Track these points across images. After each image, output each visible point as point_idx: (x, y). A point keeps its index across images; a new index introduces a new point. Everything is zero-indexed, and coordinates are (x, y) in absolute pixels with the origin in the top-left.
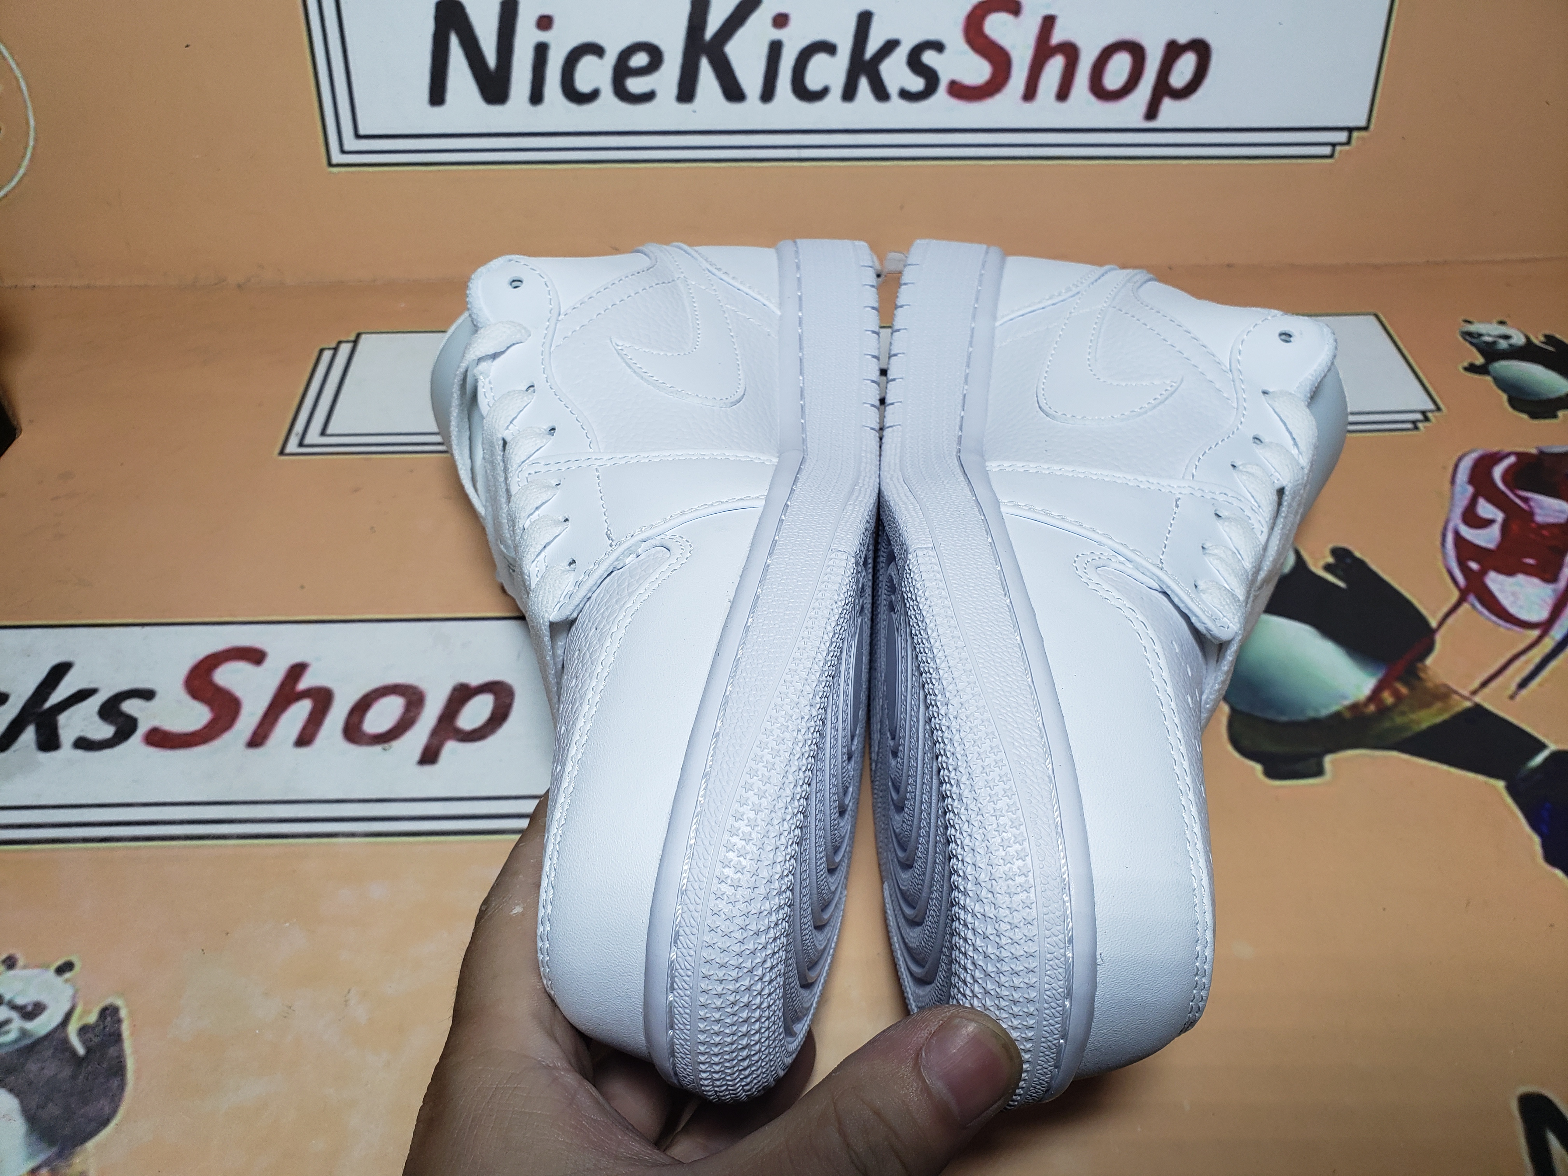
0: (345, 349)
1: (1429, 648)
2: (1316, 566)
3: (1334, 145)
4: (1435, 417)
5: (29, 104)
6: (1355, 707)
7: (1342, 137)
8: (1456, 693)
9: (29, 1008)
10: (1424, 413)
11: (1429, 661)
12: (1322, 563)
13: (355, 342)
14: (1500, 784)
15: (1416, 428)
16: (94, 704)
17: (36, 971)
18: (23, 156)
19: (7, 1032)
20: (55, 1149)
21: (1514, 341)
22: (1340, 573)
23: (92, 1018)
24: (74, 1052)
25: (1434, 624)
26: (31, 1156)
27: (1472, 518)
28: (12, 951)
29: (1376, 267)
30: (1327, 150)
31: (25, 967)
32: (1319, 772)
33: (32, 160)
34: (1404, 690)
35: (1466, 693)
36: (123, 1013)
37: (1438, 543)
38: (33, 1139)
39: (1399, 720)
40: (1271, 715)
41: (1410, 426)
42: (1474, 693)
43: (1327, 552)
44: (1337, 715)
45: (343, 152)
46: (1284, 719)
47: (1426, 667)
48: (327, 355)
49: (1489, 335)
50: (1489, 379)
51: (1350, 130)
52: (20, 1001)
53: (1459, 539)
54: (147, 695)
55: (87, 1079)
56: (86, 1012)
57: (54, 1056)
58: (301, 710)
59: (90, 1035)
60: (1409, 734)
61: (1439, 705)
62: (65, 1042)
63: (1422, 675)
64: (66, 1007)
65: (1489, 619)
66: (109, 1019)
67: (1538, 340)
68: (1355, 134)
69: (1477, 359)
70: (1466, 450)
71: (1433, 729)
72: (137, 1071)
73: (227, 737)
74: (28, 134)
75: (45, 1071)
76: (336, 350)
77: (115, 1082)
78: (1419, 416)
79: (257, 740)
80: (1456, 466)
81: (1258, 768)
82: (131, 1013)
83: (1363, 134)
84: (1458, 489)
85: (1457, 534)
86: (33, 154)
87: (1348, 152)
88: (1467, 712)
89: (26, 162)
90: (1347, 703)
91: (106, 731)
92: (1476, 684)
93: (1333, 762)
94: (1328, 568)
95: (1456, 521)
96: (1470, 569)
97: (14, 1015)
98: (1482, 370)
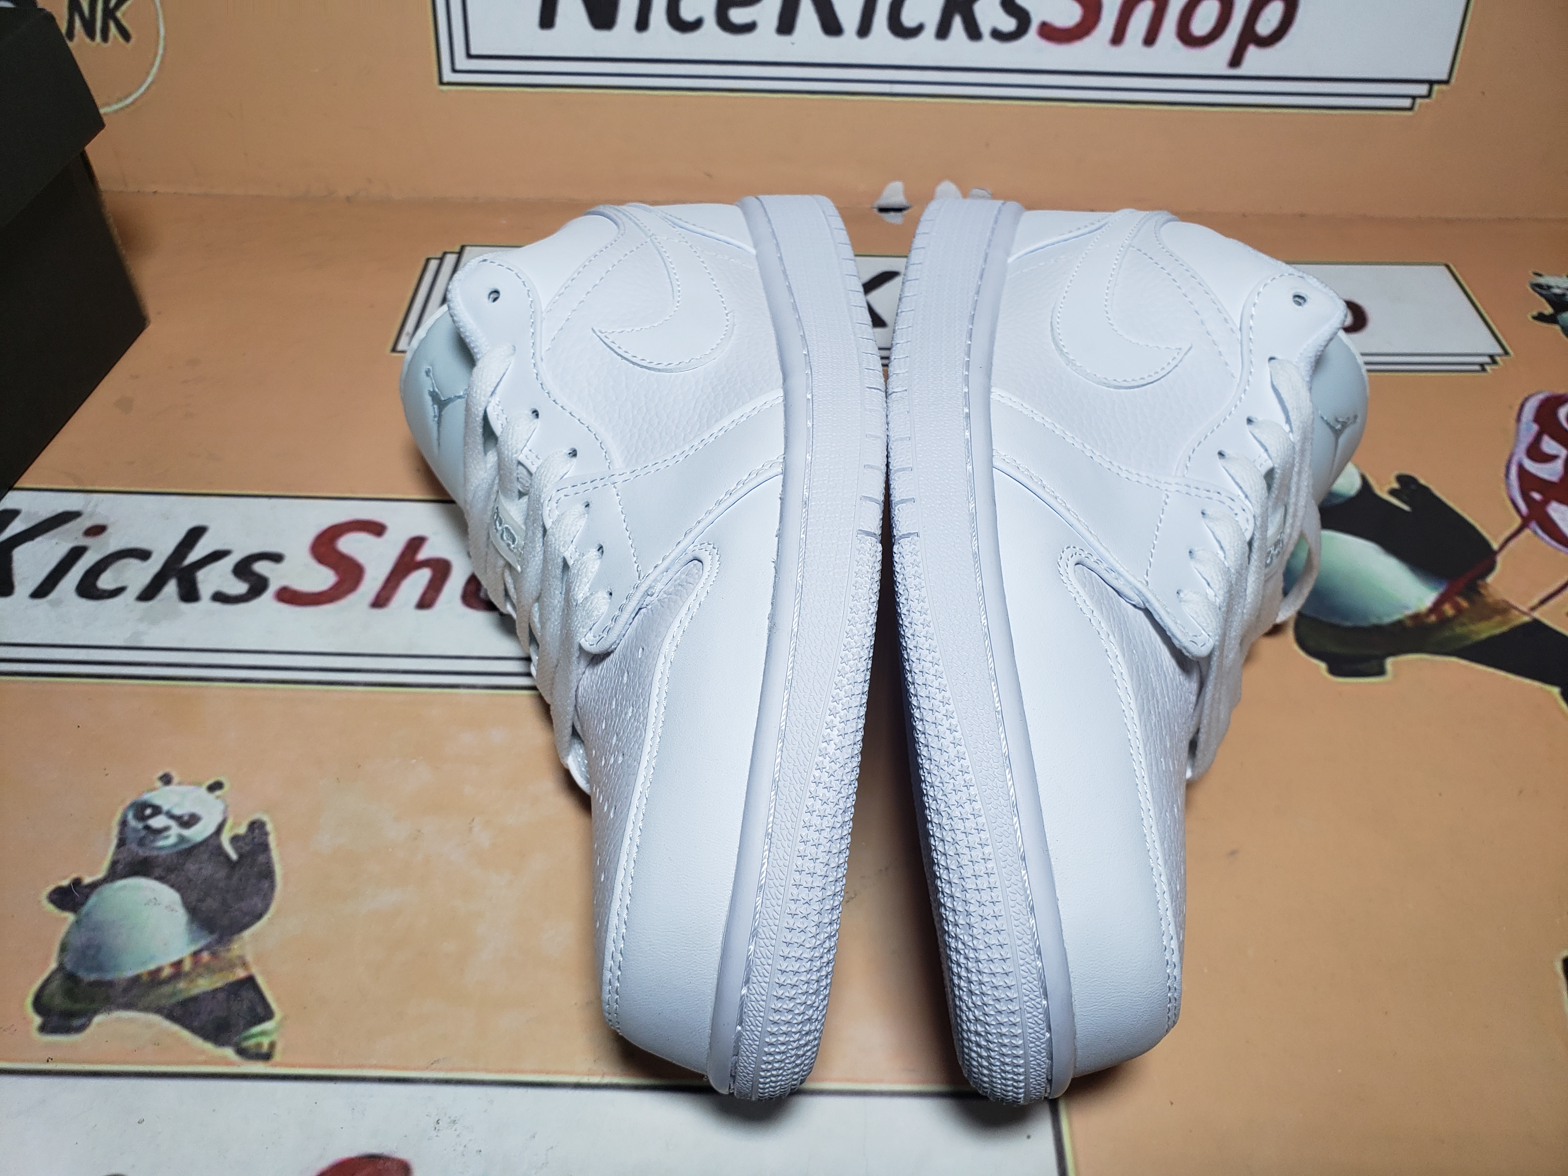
0: (450, 259)
1: (1491, 568)
2: (1381, 490)
3: (1414, 98)
4: (1502, 360)
5: (160, 12)
6: (1416, 617)
7: (1423, 89)
8: (1516, 608)
9: (186, 818)
10: (1491, 356)
11: (1490, 579)
12: (1387, 488)
13: (460, 254)
14: (1556, 691)
15: (1484, 370)
16: (228, 563)
17: (191, 788)
19: (167, 837)
20: (215, 936)
22: (1405, 498)
23: (242, 830)
24: (227, 857)
25: (1495, 546)
26: (193, 940)
27: (1535, 453)
28: (167, 770)
29: (1448, 221)
30: (1407, 103)
31: (180, 784)
32: (1380, 671)
34: (1464, 604)
35: (1525, 609)
36: (269, 827)
37: (1502, 473)
38: (194, 927)
39: (1459, 630)
40: (1336, 620)
41: (1477, 368)
42: (1533, 609)
43: (1393, 478)
44: (1399, 623)
45: (454, 71)
46: (1348, 624)
47: (1486, 586)
48: (433, 264)
49: (1558, 287)
50: (1557, 328)
51: (1431, 83)
52: (177, 812)
53: (1523, 472)
54: (276, 558)
55: (241, 880)
56: (236, 825)
57: (210, 858)
58: (420, 579)
59: (240, 844)
60: (1468, 643)
61: (1498, 618)
62: (220, 847)
63: (1483, 591)
64: (219, 819)
65: (1549, 544)
66: (257, 831)
68: (1436, 88)
69: (1546, 309)
70: (1531, 392)
71: (1492, 639)
72: (285, 876)
73: (352, 598)
74: (158, 44)
75: (203, 871)
76: (442, 260)
77: (266, 884)
78: (1487, 359)
79: (381, 601)
80: (1522, 406)
81: (1323, 666)
82: (276, 828)
83: (1443, 87)
84: (1523, 426)
87: (1427, 105)
88: (1525, 626)
90: (1409, 612)
91: (241, 588)
92: (1535, 601)
93: (1394, 664)
94: (1393, 492)
95: (1521, 454)
96: (1534, 500)
97: (172, 823)
98: (1550, 319)
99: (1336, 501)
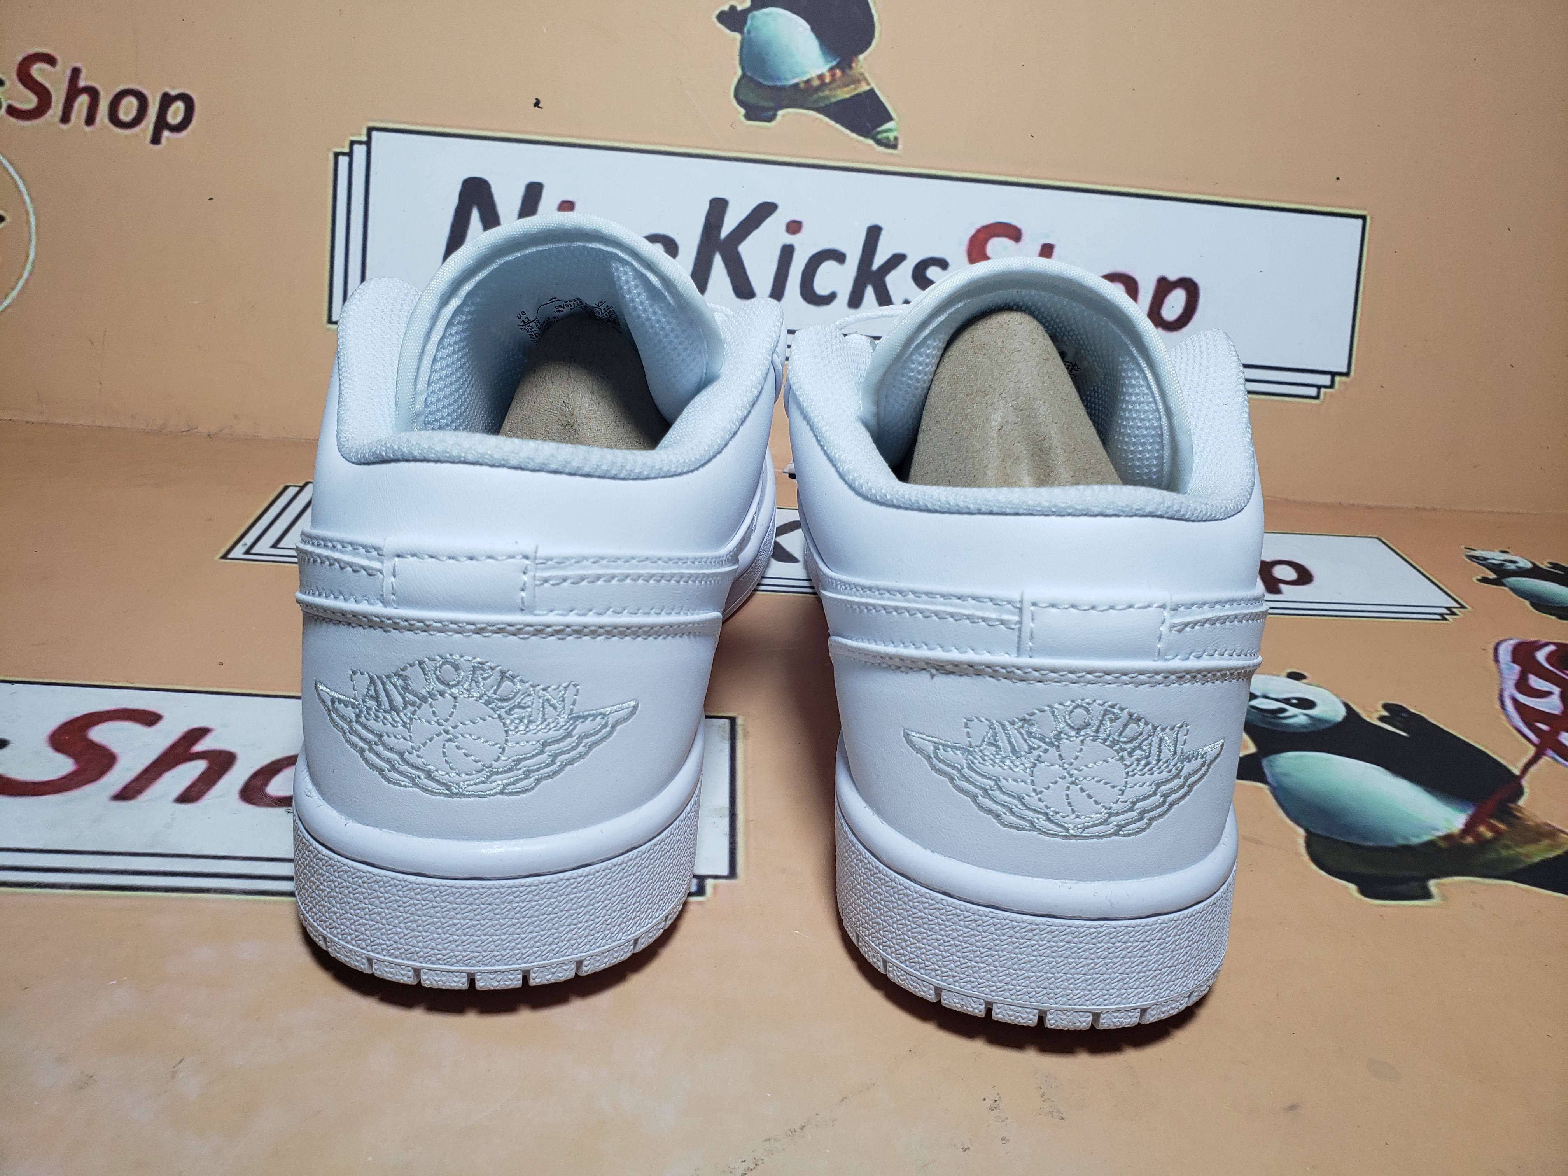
2: (1370, 717)
3: (1318, 387)
4: (1460, 611)
6: (1448, 837)
7: (1325, 380)
10: (1448, 608)
11: (1521, 802)
12: (1377, 715)
15: (1445, 619)
18: (13, 289)
21: (1519, 565)
25: (1516, 772)
27: (1525, 688)
30: (1312, 391)
33: (21, 293)
34: (1502, 827)
37: (1498, 706)
40: (1354, 840)
41: (1438, 617)
43: (1380, 708)
44: (1431, 843)
47: (1519, 809)
48: (291, 492)
49: (1495, 559)
50: (1505, 589)
51: (1332, 374)
53: (1519, 705)
58: (192, 769)
60: (1520, 866)
61: (1546, 842)
63: (1519, 814)
67: (1545, 565)
70: (1502, 638)
73: (90, 788)
74: (24, 267)
76: (301, 490)
78: (1446, 611)
79: (127, 794)
80: (1496, 649)
81: (1352, 887)
83: (1344, 379)
84: (1504, 666)
85: (1515, 701)
86: (24, 286)
87: (1332, 395)
89: (15, 293)
90: (1440, 834)
93: (1439, 887)
94: (1382, 719)
95: (1510, 690)
96: (1541, 730)
98: (1498, 582)
99: (1322, 726)
